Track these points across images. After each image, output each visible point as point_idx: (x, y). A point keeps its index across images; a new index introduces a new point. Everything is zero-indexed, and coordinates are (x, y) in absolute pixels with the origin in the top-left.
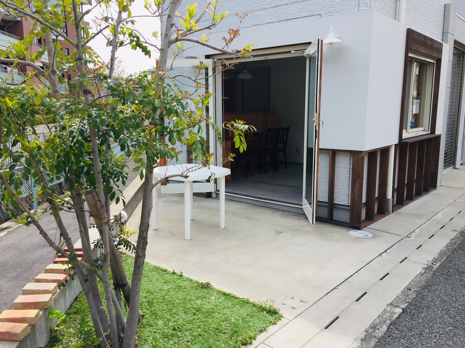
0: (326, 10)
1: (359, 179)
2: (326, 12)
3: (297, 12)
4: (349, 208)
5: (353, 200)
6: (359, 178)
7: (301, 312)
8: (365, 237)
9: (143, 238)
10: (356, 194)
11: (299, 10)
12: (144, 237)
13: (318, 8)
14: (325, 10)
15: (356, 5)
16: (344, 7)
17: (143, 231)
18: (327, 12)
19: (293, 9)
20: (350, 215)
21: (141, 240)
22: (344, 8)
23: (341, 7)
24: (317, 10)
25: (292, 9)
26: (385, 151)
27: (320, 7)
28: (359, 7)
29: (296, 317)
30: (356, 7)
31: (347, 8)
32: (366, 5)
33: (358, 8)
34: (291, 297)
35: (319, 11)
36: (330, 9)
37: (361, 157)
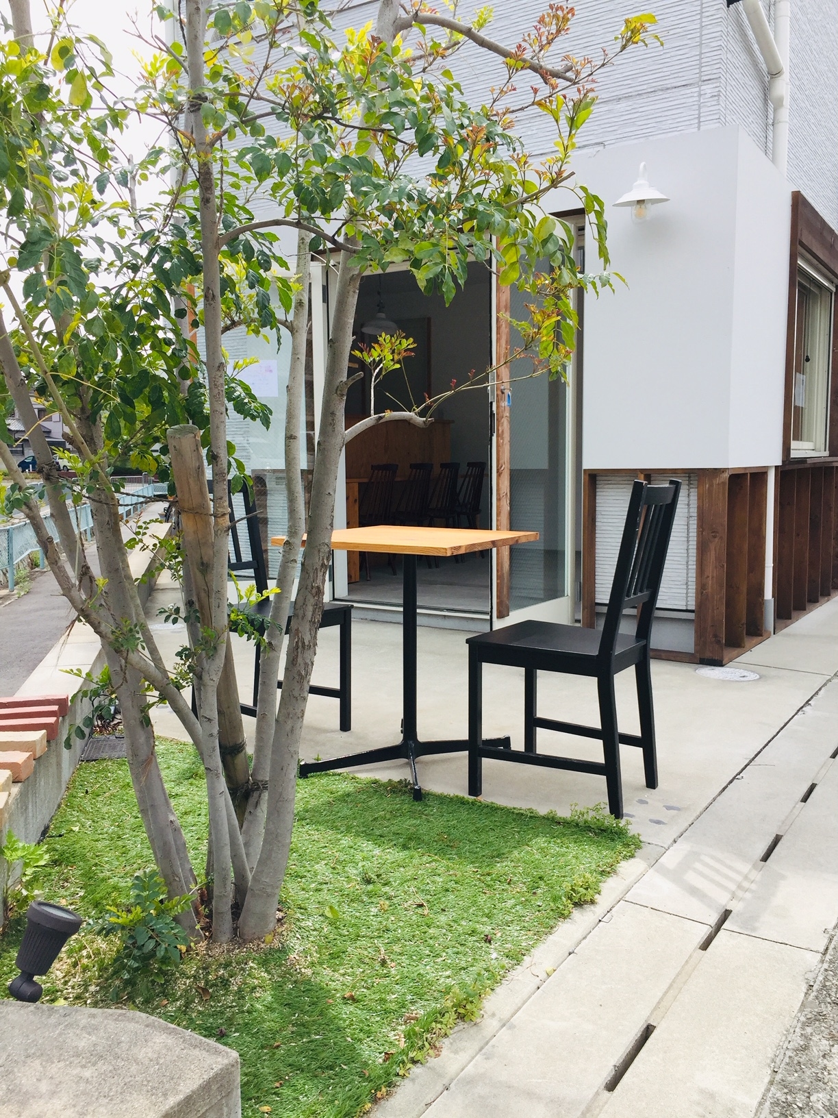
0: (619, 132)
1: (717, 540)
2: (618, 136)
3: (545, 139)
4: (692, 616)
5: (702, 593)
6: (715, 537)
7: (681, 830)
8: (742, 679)
9: (314, 591)
10: (708, 577)
11: (547, 134)
12: (318, 588)
13: (596, 128)
14: (615, 133)
15: (693, 117)
16: (664, 123)
17: (316, 569)
18: (621, 136)
19: (534, 132)
20: (696, 632)
21: (310, 597)
22: (664, 127)
23: (654, 125)
24: (596, 132)
25: (529, 133)
26: (758, 476)
27: (603, 126)
28: (700, 122)
29: (675, 842)
30: (692, 122)
31: (672, 126)
32: (717, 117)
33: (697, 125)
34: (637, 799)
35: (601, 135)
36: (628, 130)
37: (719, 484)
